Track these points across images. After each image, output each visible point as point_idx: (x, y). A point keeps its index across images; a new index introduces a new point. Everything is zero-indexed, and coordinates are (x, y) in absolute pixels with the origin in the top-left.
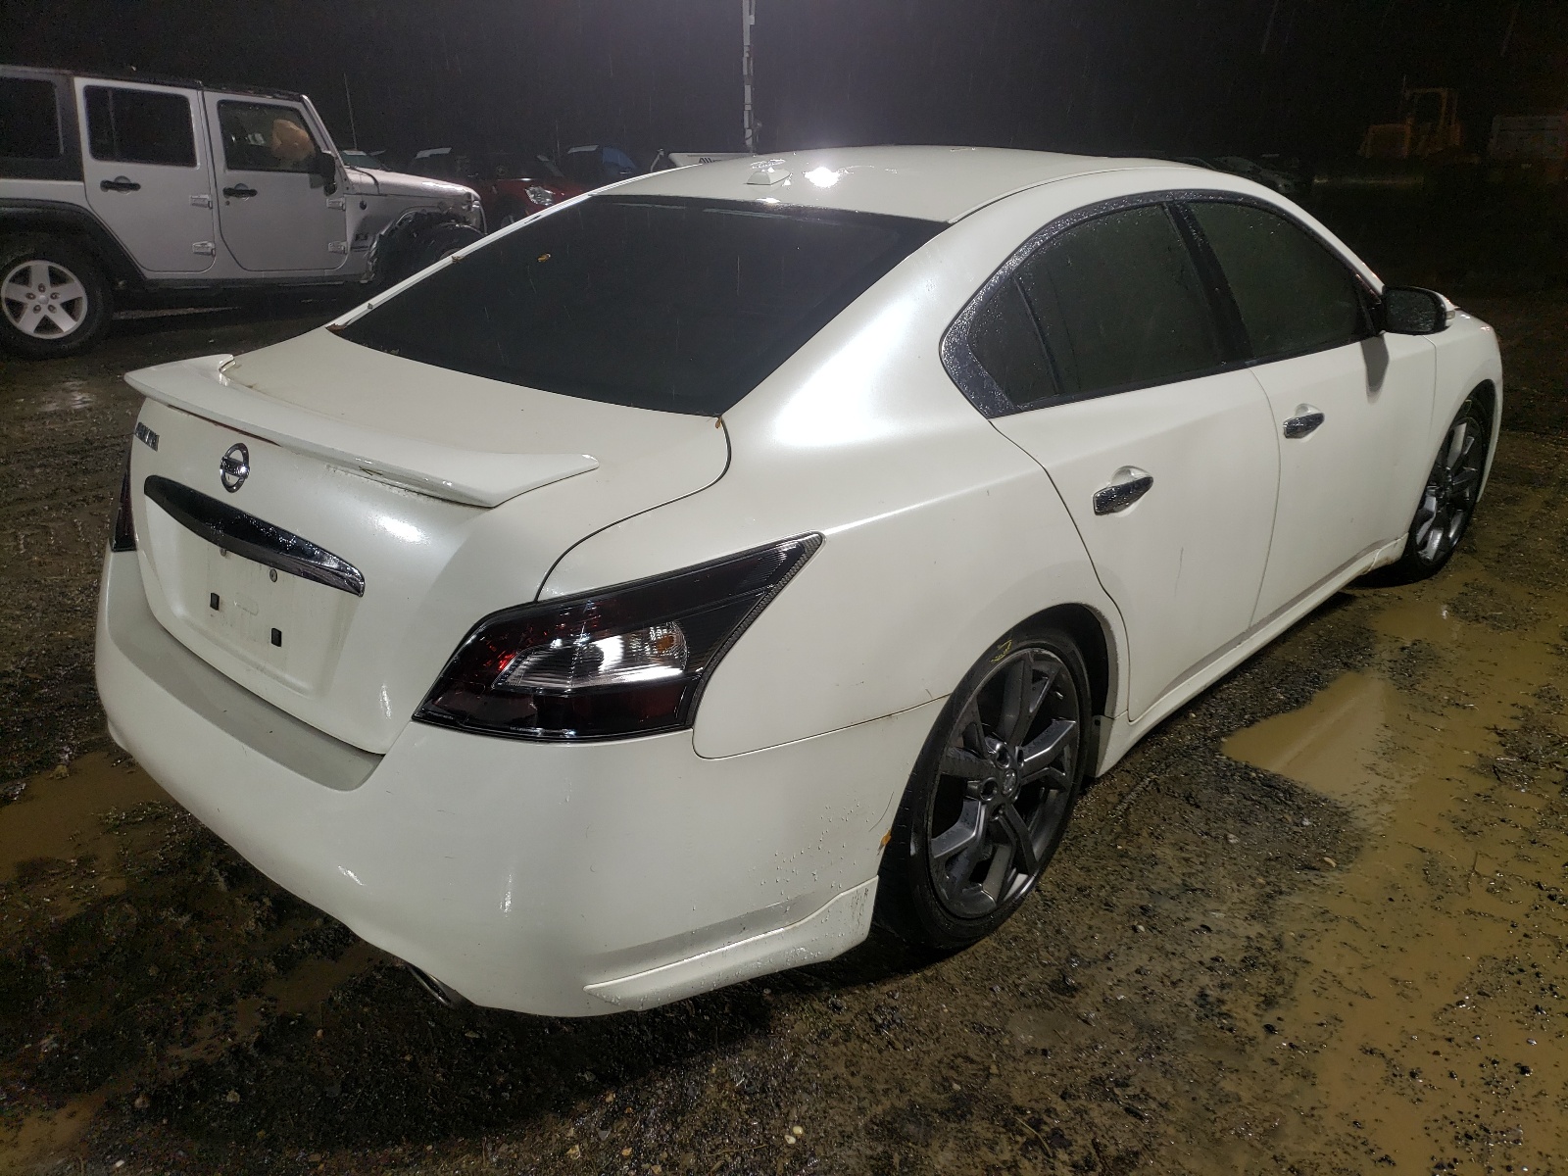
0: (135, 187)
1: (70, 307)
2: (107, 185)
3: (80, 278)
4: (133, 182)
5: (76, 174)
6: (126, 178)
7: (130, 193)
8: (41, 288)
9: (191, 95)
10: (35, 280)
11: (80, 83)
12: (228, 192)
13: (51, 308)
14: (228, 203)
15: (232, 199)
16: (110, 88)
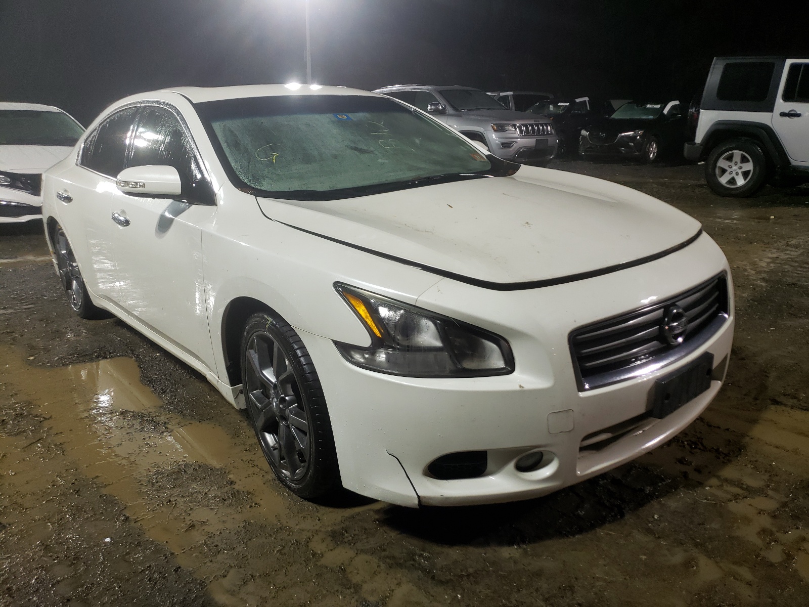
0: (798, 115)
1: (745, 174)
2: (783, 114)
3: (754, 162)
4: (798, 112)
5: (770, 108)
6: (795, 111)
7: (796, 119)
8: (736, 164)
10: (735, 159)
11: (789, 62)
13: (737, 174)
16: (803, 64)
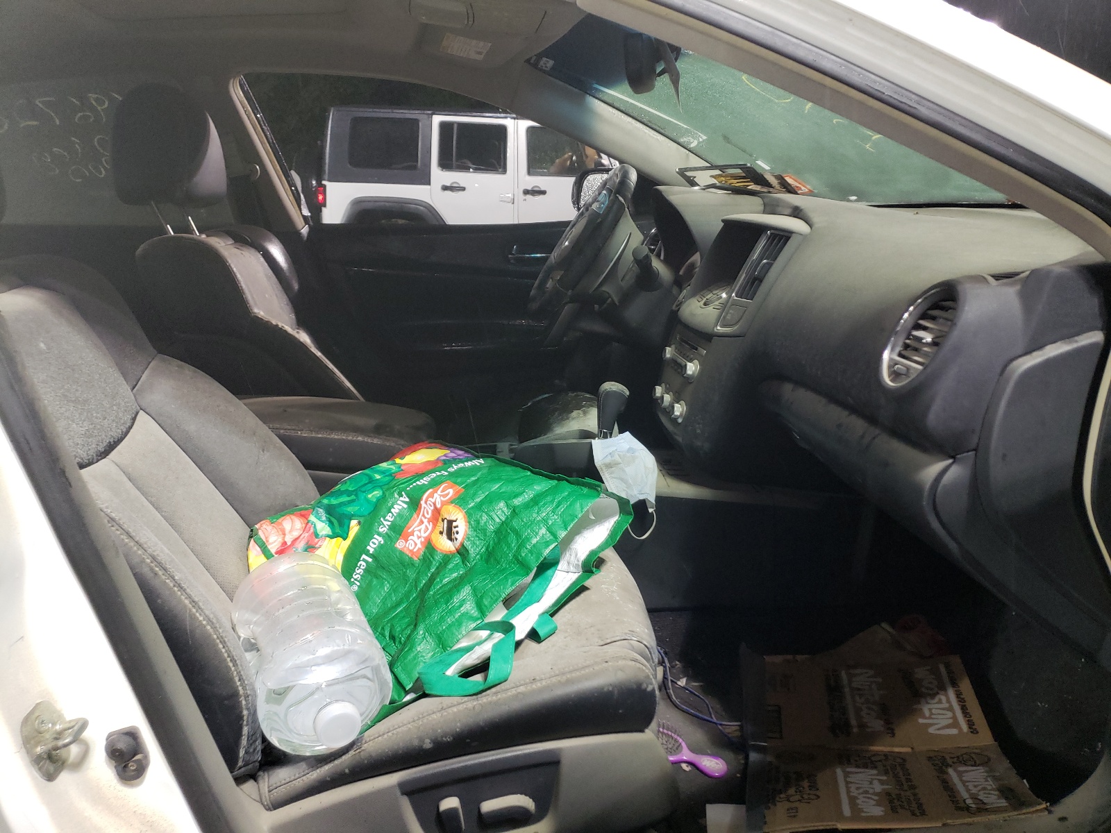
0: (462, 189)
2: (445, 188)
4: (461, 186)
5: (425, 179)
6: (458, 183)
9: (509, 122)
11: (437, 119)
12: (526, 192)
14: (525, 200)
15: (529, 197)
16: (456, 122)
